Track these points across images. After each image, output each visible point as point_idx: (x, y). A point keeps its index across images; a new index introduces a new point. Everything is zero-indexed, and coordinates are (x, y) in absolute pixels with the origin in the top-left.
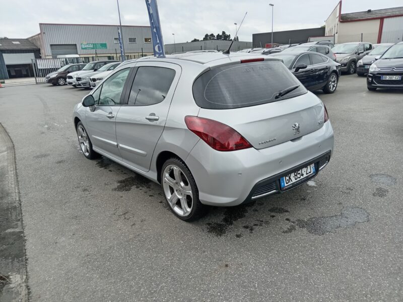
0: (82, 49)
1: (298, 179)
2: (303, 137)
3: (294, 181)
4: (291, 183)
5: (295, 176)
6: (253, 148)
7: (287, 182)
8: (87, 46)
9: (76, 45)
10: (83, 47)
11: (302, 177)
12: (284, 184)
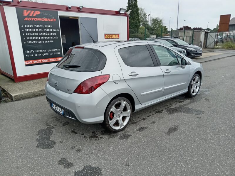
2: (59, 91)
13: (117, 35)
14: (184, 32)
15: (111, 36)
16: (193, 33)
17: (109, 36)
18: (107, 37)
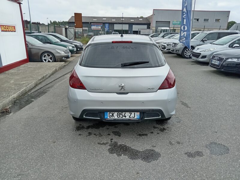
0: (173, 24)
1: (120, 118)
2: (129, 94)
3: (116, 117)
4: (113, 118)
5: (118, 115)
6: (86, 90)
7: (110, 116)
8: (176, 23)
9: (170, 22)
10: (174, 23)
11: (124, 118)
12: (107, 116)
13: (13, 26)
14: (48, 27)
15: (7, 28)
16: (55, 28)
17: (5, 28)
18: (3, 29)
